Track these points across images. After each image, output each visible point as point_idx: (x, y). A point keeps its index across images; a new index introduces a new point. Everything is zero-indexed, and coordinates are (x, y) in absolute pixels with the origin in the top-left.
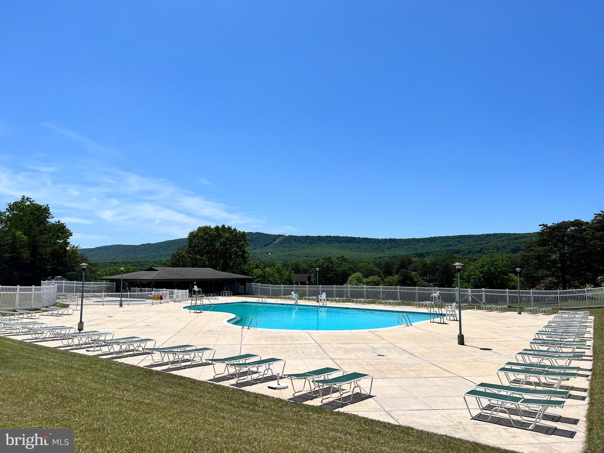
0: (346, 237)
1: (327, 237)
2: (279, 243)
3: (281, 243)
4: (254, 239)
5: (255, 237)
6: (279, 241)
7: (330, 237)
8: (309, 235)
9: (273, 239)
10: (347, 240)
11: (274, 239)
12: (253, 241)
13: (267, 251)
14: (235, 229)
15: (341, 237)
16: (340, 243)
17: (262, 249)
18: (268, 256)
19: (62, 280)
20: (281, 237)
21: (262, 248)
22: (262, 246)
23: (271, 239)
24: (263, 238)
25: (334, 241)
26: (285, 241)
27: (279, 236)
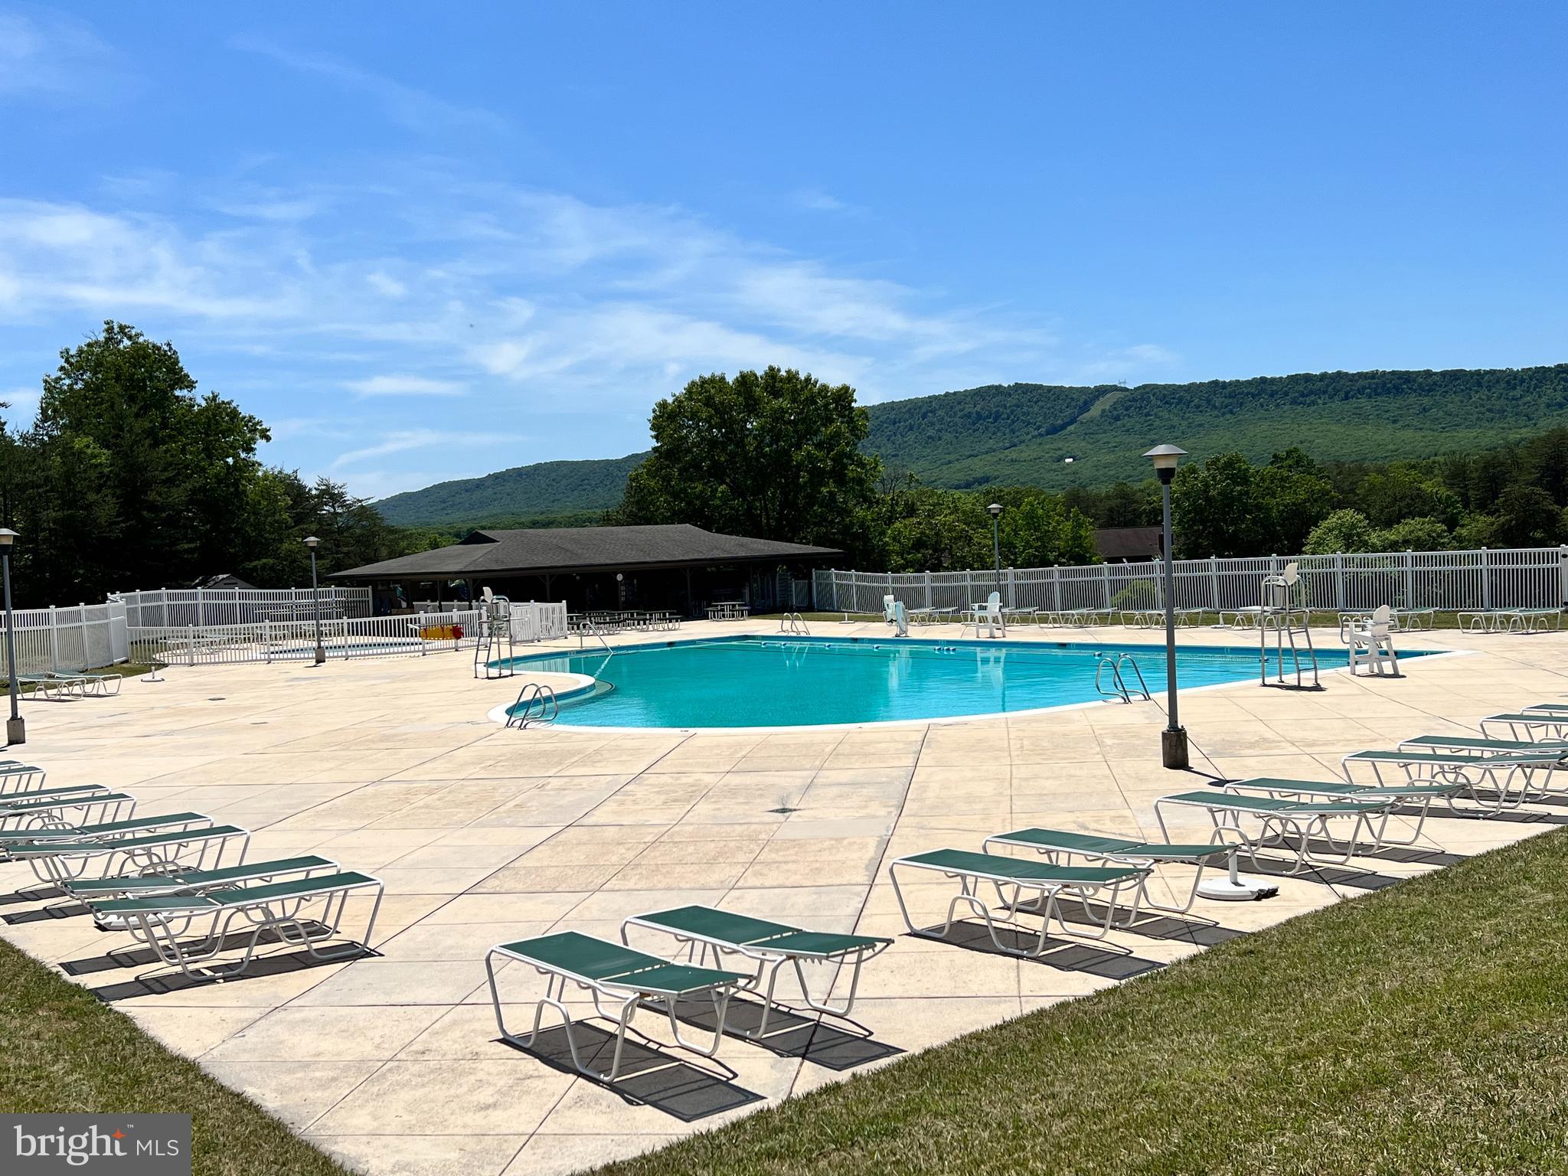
0: (1373, 375)
1: (1294, 379)
2: (1102, 417)
3: (1113, 417)
4: (1008, 411)
5: (1011, 401)
6: (1104, 411)
7: (1308, 378)
8: (1221, 380)
9: (1080, 403)
10: (1377, 384)
11: (1086, 403)
12: (1005, 416)
13: (1060, 449)
14: (808, 380)
15: (1353, 375)
16: (1347, 398)
17: (1040, 444)
18: (1063, 469)
19: (232, 585)
20: (1109, 395)
21: (1039, 440)
22: (1041, 435)
23: (1073, 404)
24: (1040, 403)
25: (1325, 392)
26: (1127, 409)
27: (1102, 391)
